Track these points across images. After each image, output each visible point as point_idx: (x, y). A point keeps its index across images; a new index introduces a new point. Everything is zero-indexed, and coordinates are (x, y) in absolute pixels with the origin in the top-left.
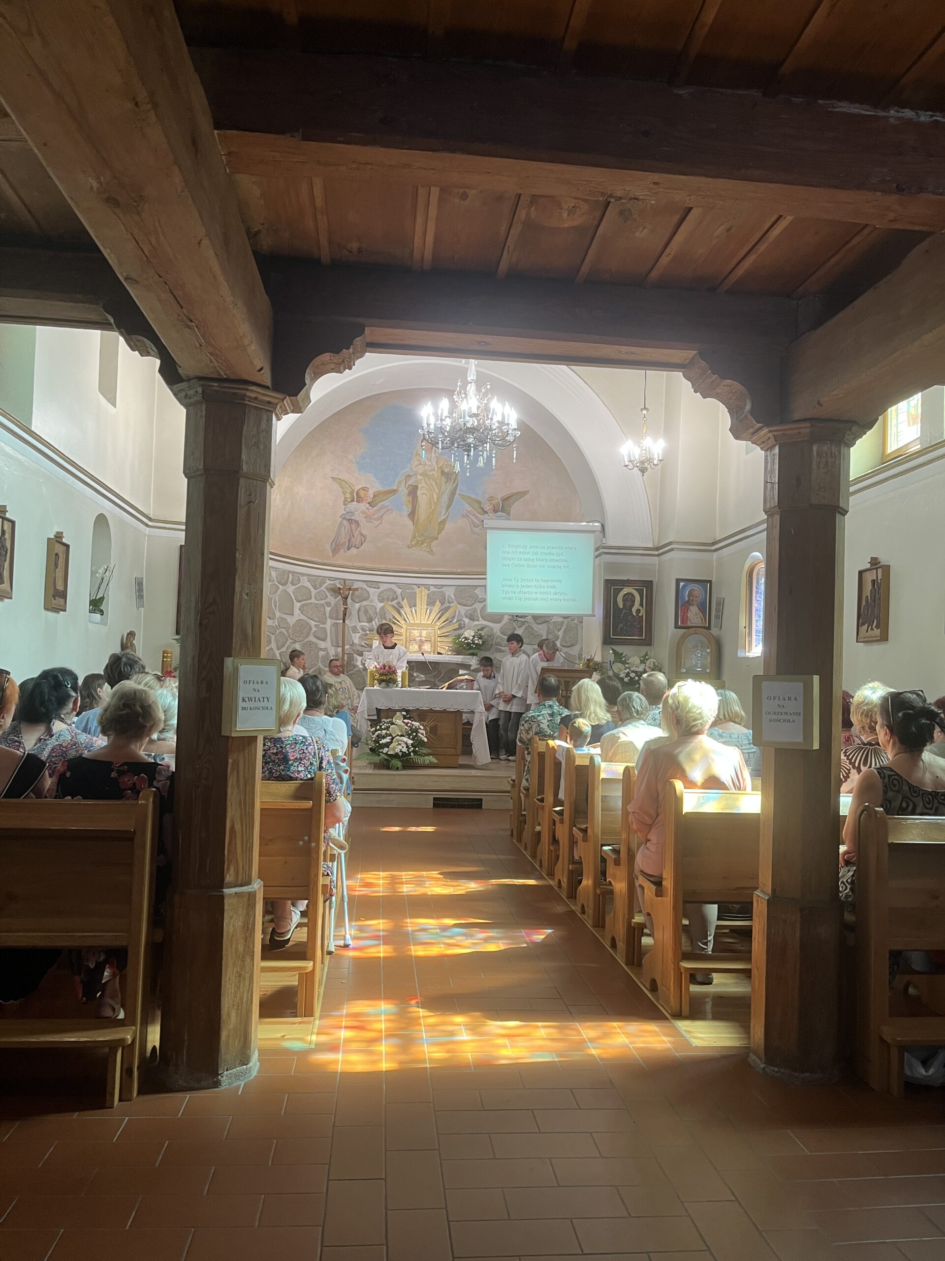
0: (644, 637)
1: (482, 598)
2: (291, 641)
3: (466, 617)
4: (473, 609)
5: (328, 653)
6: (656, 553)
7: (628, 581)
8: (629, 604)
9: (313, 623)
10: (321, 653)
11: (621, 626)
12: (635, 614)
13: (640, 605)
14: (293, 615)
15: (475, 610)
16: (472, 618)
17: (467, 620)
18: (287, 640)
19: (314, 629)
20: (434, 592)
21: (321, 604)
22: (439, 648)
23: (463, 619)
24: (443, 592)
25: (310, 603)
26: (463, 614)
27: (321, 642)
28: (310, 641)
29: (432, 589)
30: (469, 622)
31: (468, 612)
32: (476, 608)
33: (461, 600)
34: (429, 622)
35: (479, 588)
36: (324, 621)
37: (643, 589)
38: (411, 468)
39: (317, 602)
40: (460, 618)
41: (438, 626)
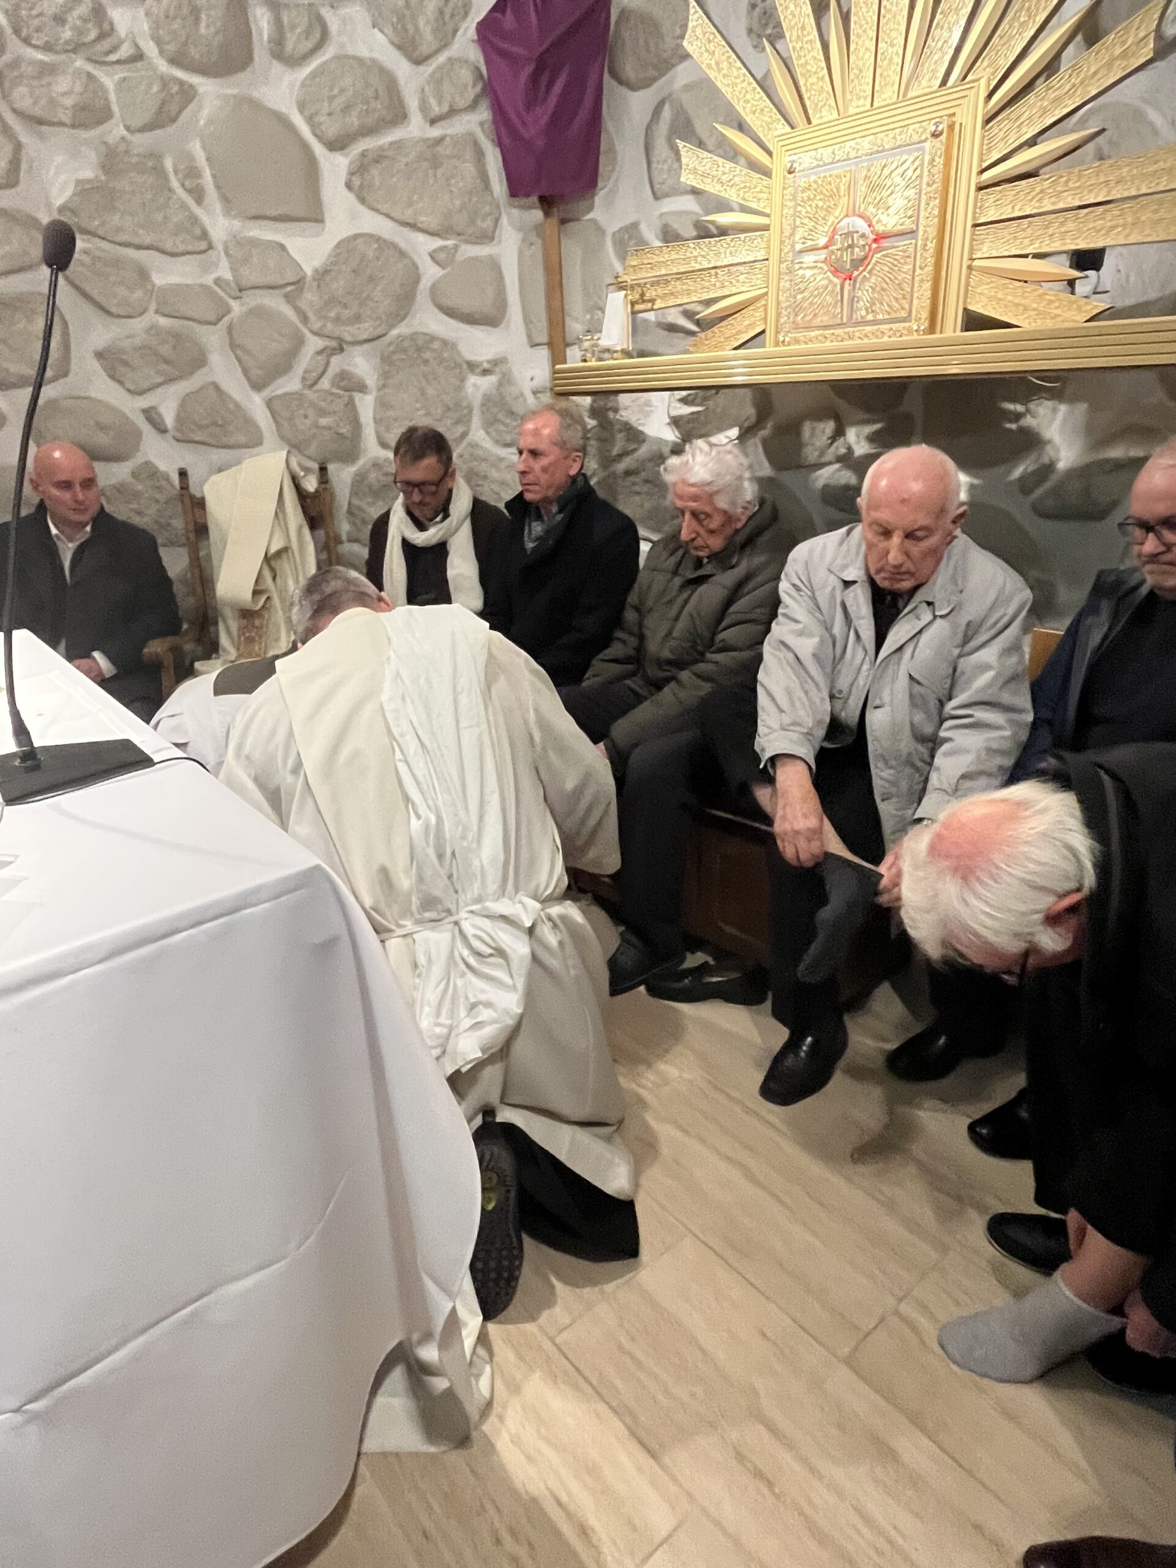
2: (320, 343)
5: (506, 380)
9: (422, 246)
10: (477, 386)
14: (319, 219)
18: (300, 342)
19: (430, 273)
21: (457, 141)
25: (398, 145)
27: (478, 334)
28: (413, 337)
34: (931, 78)
36: (487, 224)
39: (435, 132)
41: (983, 94)
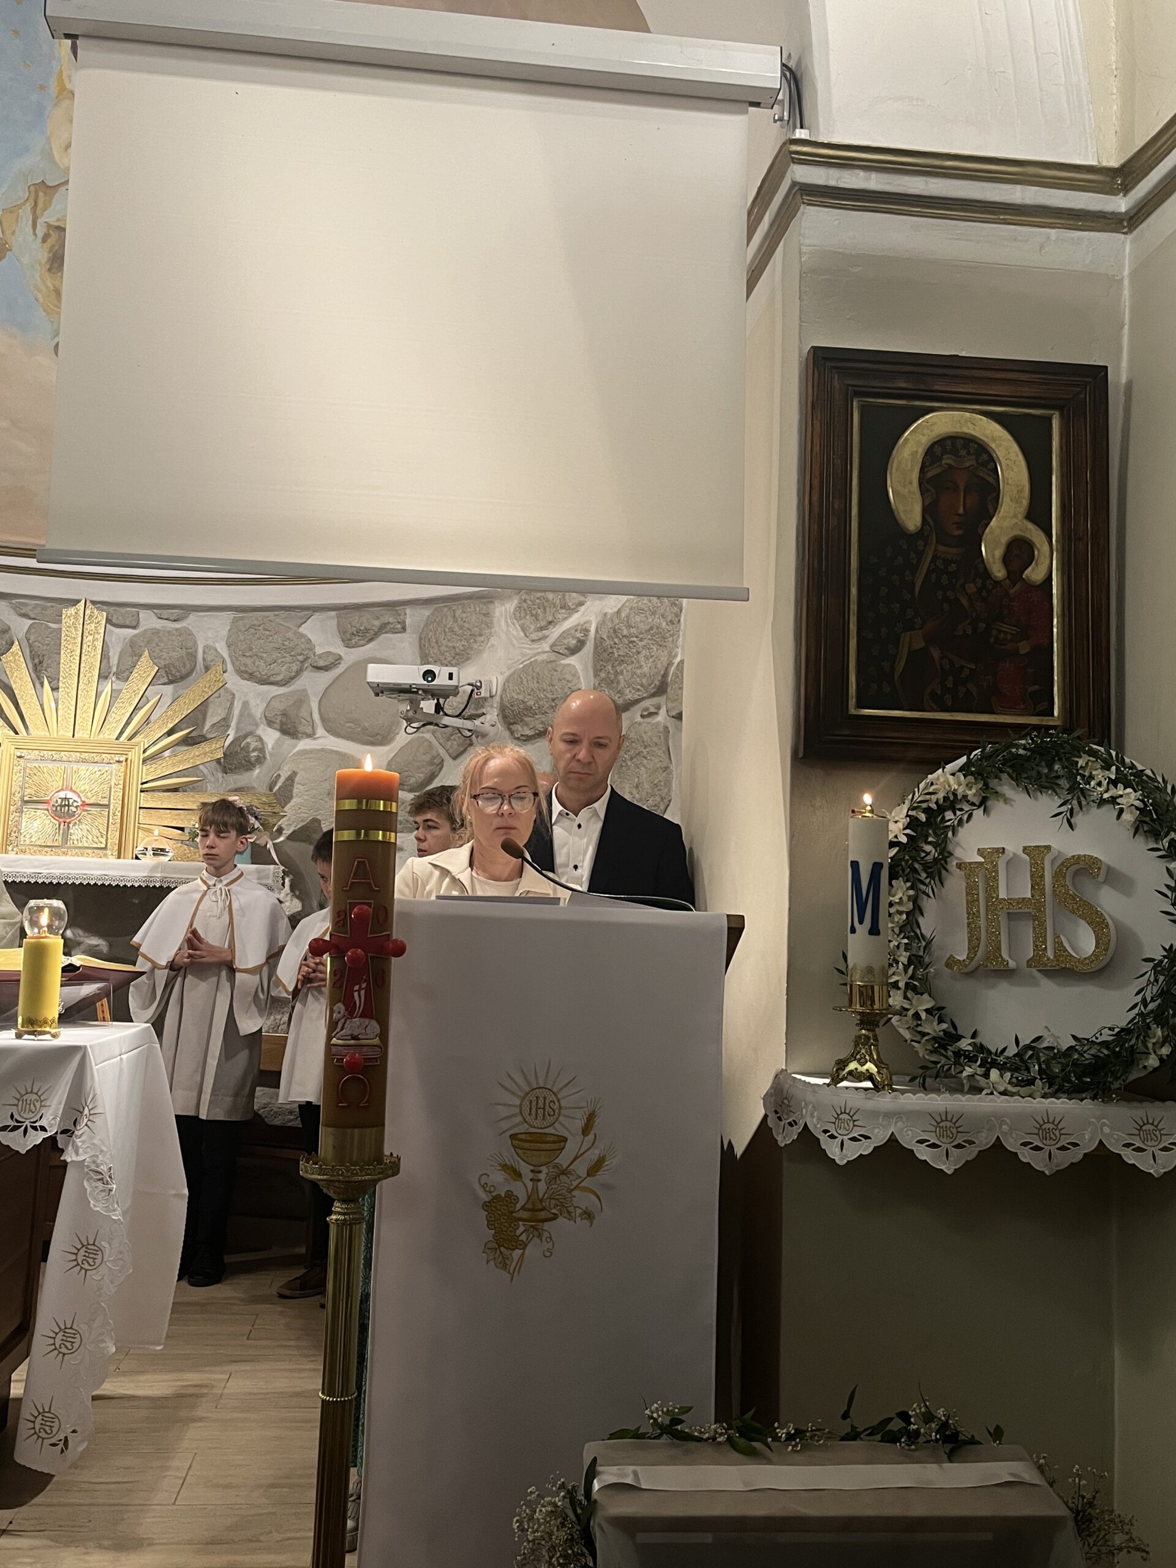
0: (1057, 720)
1: (329, 653)
3: (270, 723)
4: (292, 692)
6: (1121, 204)
8: (959, 504)
11: (914, 640)
12: (998, 571)
13: (1030, 516)
15: (301, 700)
16: (289, 729)
17: (271, 737)
20: (156, 632)
22: (141, 832)
23: (259, 732)
24: (187, 633)
26: (258, 711)
29: (149, 621)
30: (277, 741)
31: (272, 703)
32: (305, 690)
33: (249, 661)
34: (110, 733)
35: (316, 616)
37: (1049, 419)
38: (48, 155)
40: (249, 729)
41: (142, 750)
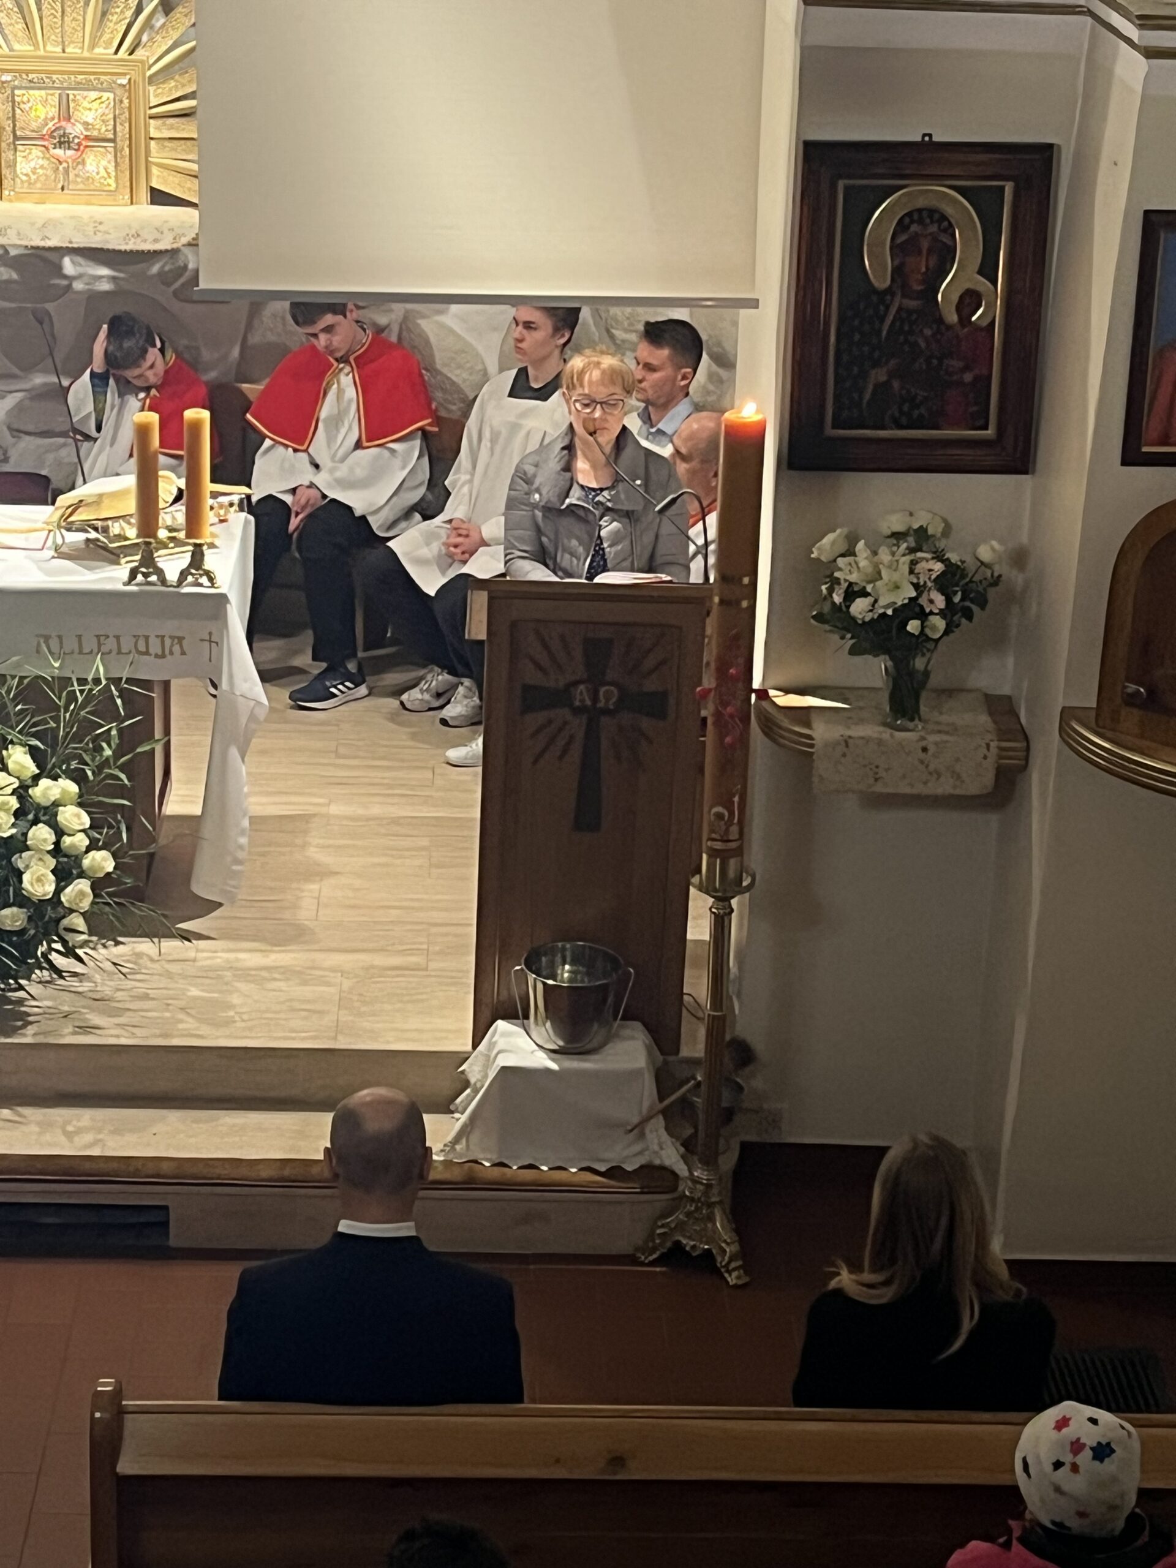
0: (990, 432)
7: (928, 147)
8: (921, 264)
11: (879, 375)
12: (952, 317)
13: (980, 272)
22: (155, 170)
34: (107, 47)
37: (1003, 189)
41: (146, 67)
